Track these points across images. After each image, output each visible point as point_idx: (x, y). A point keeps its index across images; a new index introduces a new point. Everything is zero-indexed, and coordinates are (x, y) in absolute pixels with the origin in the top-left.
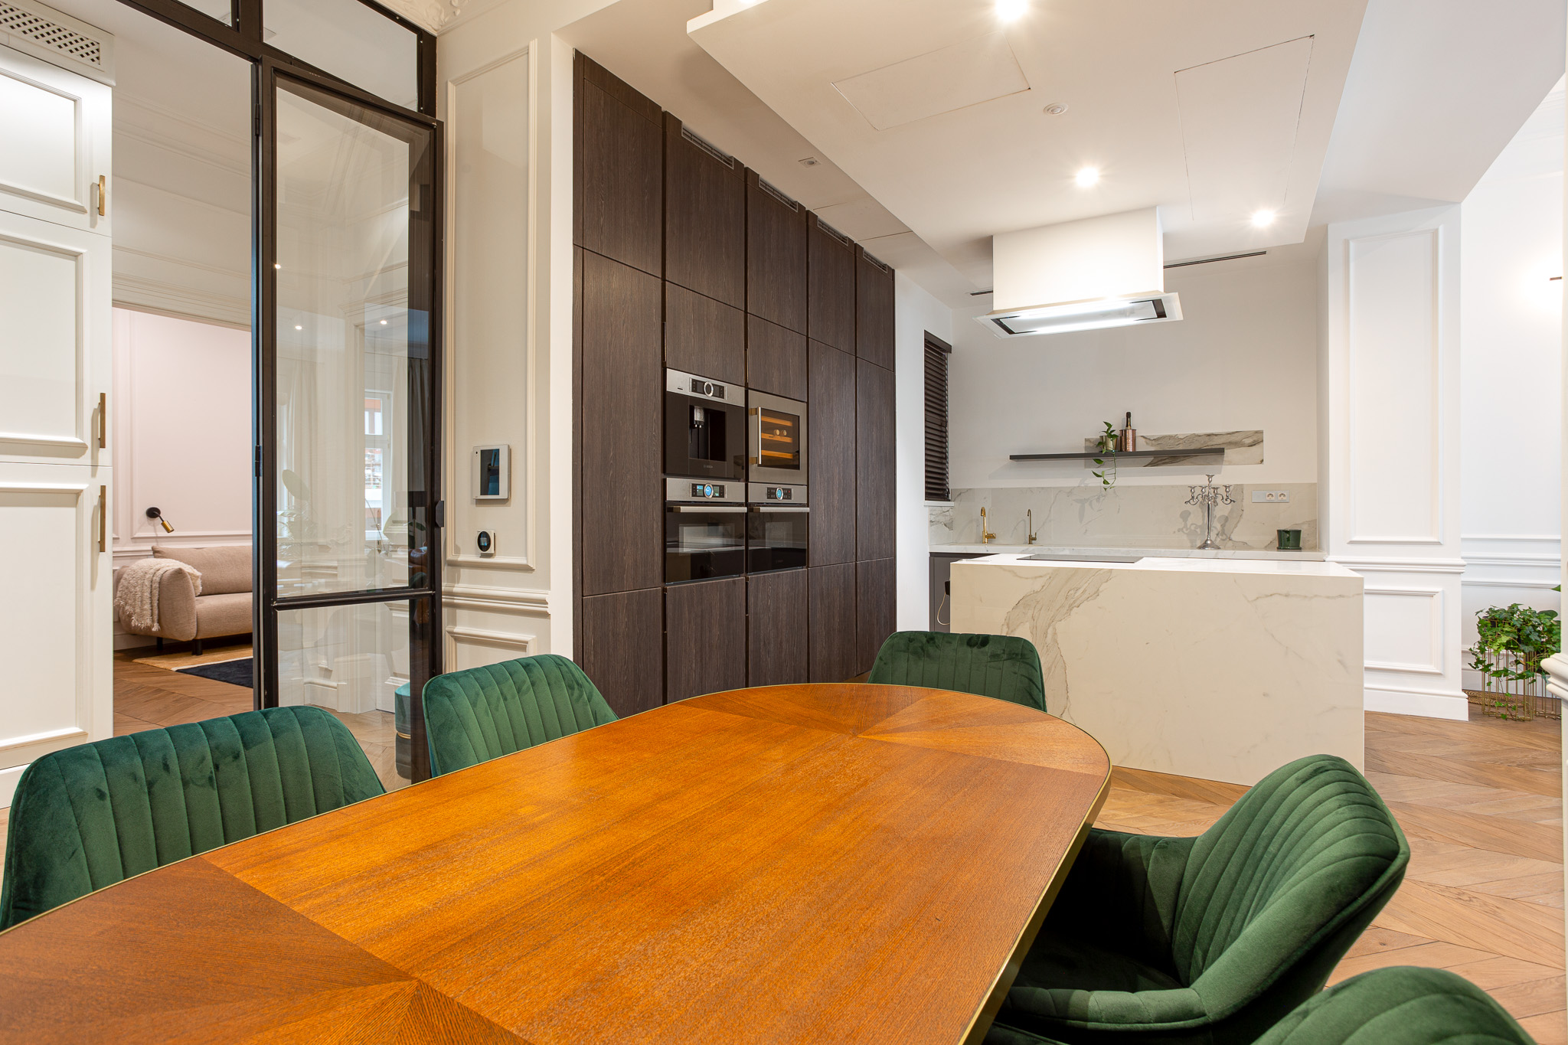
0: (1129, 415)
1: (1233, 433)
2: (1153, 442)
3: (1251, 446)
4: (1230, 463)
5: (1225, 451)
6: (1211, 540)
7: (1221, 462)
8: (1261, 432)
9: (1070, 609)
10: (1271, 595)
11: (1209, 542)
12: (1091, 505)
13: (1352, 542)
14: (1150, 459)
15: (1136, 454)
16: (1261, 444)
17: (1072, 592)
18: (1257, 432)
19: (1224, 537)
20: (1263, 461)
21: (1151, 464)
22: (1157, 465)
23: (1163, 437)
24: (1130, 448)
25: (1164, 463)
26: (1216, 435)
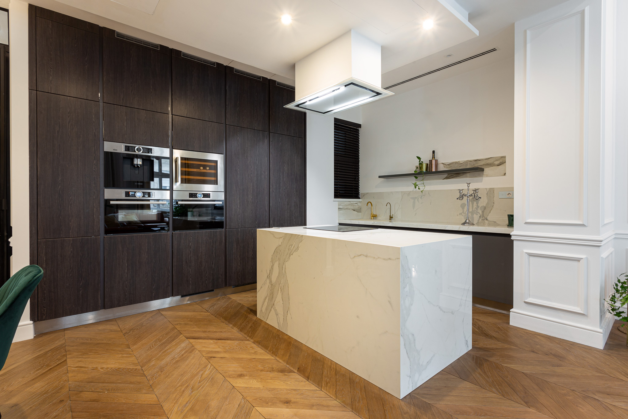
0: (434, 152)
1: (489, 158)
2: (447, 166)
3: (499, 165)
4: (487, 176)
5: (485, 169)
6: (469, 220)
7: (481, 176)
8: (505, 157)
9: (290, 256)
10: (360, 255)
11: (467, 221)
12: (418, 200)
13: (526, 223)
14: (446, 176)
15: (437, 172)
16: (504, 164)
17: (290, 247)
18: (502, 157)
19: (484, 218)
20: (505, 174)
21: (447, 178)
22: (449, 179)
23: (452, 163)
24: (434, 170)
25: (453, 177)
26: (480, 160)
